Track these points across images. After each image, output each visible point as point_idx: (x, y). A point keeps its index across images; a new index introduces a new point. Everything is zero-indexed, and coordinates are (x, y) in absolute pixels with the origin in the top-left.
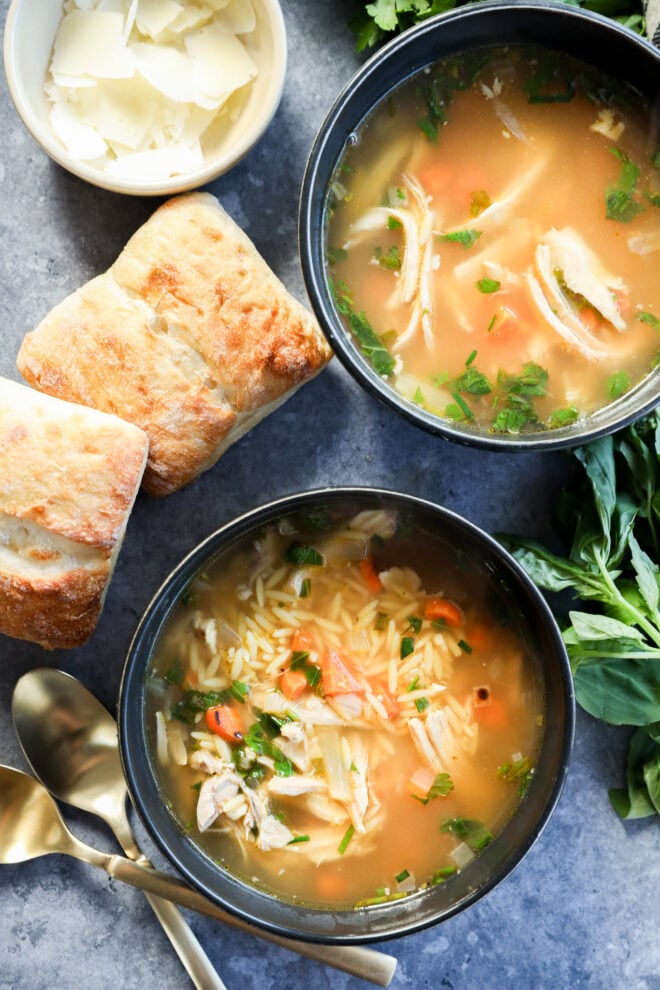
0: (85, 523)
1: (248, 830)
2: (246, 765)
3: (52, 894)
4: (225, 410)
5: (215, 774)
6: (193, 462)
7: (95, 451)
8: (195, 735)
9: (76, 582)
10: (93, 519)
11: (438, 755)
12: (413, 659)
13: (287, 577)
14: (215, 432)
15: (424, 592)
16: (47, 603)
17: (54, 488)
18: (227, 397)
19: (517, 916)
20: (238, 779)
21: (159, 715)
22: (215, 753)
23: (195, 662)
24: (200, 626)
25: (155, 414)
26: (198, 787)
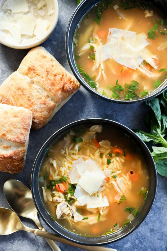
0: (17, 137)
1: (71, 217)
2: (68, 199)
3: (20, 242)
4: (52, 103)
5: (60, 202)
6: (45, 118)
7: (17, 117)
8: (54, 192)
9: (16, 154)
10: (19, 135)
11: (121, 191)
12: (111, 165)
13: (74, 146)
14: (50, 109)
15: (112, 146)
16: (9, 160)
17: (8, 128)
18: (52, 100)
19: (149, 234)
20: (67, 203)
21: (43, 188)
22: (59, 197)
23: (51, 172)
24: (52, 162)
25: (33, 106)
26: (56, 207)
